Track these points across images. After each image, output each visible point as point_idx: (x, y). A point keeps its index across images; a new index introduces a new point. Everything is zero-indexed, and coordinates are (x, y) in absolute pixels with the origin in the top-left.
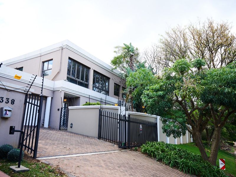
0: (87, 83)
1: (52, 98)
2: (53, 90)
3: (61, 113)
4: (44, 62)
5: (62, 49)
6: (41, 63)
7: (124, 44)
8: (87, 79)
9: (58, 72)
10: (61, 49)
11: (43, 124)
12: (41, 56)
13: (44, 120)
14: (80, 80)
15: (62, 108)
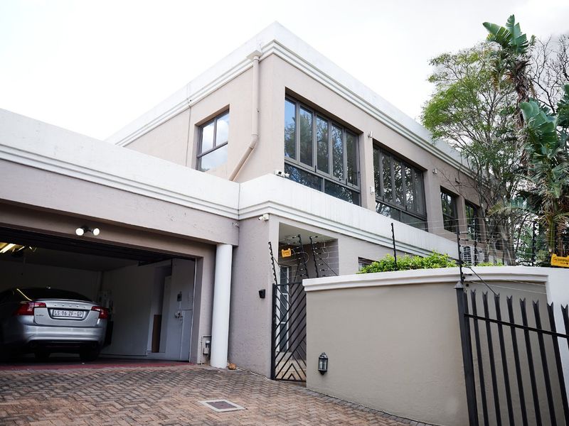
0: (355, 186)
1: (234, 248)
2: (236, 217)
3: (274, 306)
4: (200, 126)
5: (260, 62)
6: (193, 128)
7: (485, 25)
8: (354, 175)
9: (249, 145)
10: (255, 64)
11: (206, 352)
12: (190, 107)
13: (210, 338)
14: (330, 176)
15: (275, 287)
